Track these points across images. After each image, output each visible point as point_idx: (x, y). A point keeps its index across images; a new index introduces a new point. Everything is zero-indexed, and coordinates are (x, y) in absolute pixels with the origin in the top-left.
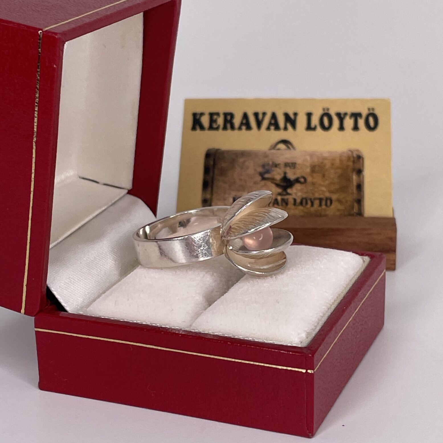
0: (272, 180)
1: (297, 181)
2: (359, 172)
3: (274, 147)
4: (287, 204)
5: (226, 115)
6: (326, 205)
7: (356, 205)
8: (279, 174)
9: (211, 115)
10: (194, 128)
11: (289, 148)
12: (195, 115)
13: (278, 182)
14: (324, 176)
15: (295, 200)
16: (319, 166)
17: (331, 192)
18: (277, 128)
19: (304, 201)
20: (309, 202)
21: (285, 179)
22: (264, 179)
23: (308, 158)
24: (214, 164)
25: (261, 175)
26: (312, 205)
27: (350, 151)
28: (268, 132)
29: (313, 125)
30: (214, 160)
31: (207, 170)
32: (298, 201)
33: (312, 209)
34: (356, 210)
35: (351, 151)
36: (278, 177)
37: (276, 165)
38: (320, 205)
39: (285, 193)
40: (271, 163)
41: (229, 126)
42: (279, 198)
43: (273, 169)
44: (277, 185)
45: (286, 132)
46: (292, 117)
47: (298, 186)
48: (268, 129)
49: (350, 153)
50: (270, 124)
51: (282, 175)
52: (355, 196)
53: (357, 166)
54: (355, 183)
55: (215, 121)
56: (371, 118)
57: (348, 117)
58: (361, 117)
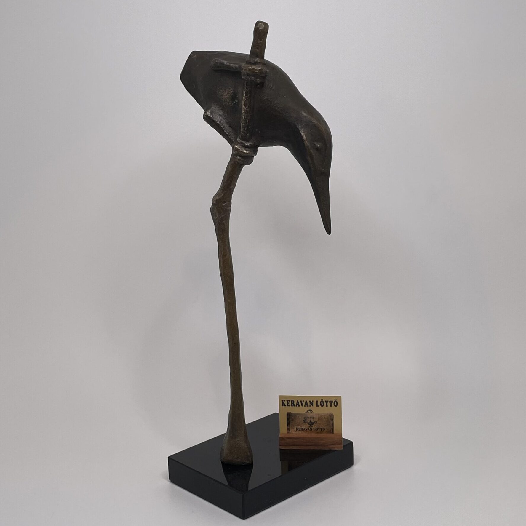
1: (314, 423)
2: (332, 420)
3: (307, 412)
4: (312, 430)
5: (292, 401)
6: (323, 430)
7: (332, 430)
8: (309, 420)
9: (287, 401)
10: (282, 406)
11: (311, 412)
12: (282, 401)
14: (322, 421)
15: (314, 429)
16: (320, 418)
17: (324, 426)
18: (308, 406)
20: (318, 429)
21: (311, 422)
22: (305, 422)
23: (317, 415)
24: (290, 417)
25: (304, 421)
26: (319, 430)
29: (318, 405)
30: (290, 416)
31: (288, 419)
32: (315, 429)
33: (319, 431)
34: (332, 432)
35: (330, 413)
37: (308, 418)
38: (321, 430)
39: (311, 426)
40: (306, 417)
41: (293, 405)
42: (309, 428)
43: (307, 419)
44: (309, 424)
45: (310, 407)
46: (312, 402)
47: (315, 424)
48: (305, 406)
52: (332, 428)
53: (332, 418)
54: (331, 424)
55: (289, 403)
56: (336, 403)
57: (329, 402)
58: (333, 402)
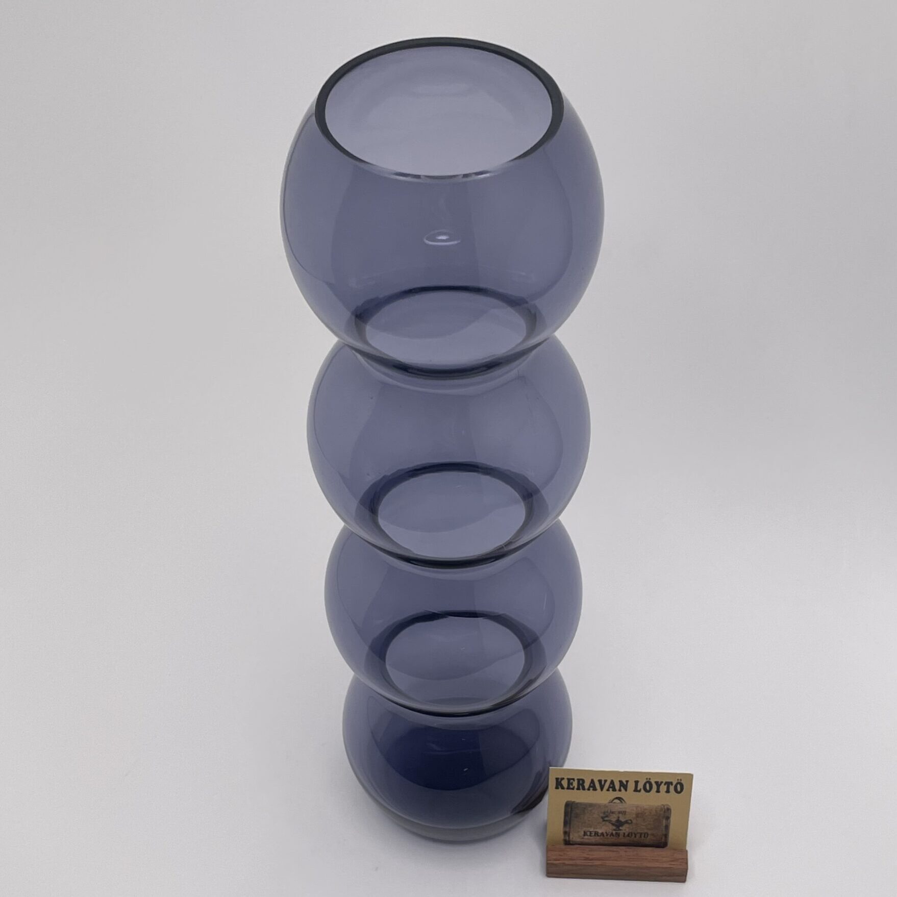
0: (610, 821)
1: (626, 822)
2: (668, 818)
3: (612, 801)
4: (619, 836)
5: (579, 780)
6: (644, 837)
7: (664, 838)
8: (614, 818)
9: (569, 780)
10: (557, 788)
11: (622, 802)
12: (557, 779)
13: (614, 823)
14: (644, 819)
15: (624, 834)
16: (641, 813)
17: (648, 829)
18: (614, 790)
19: (630, 834)
21: (618, 821)
23: (635, 809)
24: (572, 811)
25: (602, 818)
26: (635, 837)
27: (663, 805)
28: (608, 792)
29: (639, 789)
30: (571, 809)
31: (566, 814)
32: (626, 834)
33: (635, 839)
36: (614, 820)
37: (613, 813)
38: (641, 837)
39: (617, 829)
40: (609, 811)
41: (581, 787)
42: (614, 832)
43: (611, 814)
44: (613, 824)
45: (620, 792)
46: (625, 783)
47: (627, 825)
48: (608, 790)
49: (663, 807)
50: (609, 787)
51: (617, 818)
52: (664, 832)
53: (667, 815)
54: (664, 825)
55: (572, 784)
56: (679, 786)
57: (663, 784)
58: (672, 785)
